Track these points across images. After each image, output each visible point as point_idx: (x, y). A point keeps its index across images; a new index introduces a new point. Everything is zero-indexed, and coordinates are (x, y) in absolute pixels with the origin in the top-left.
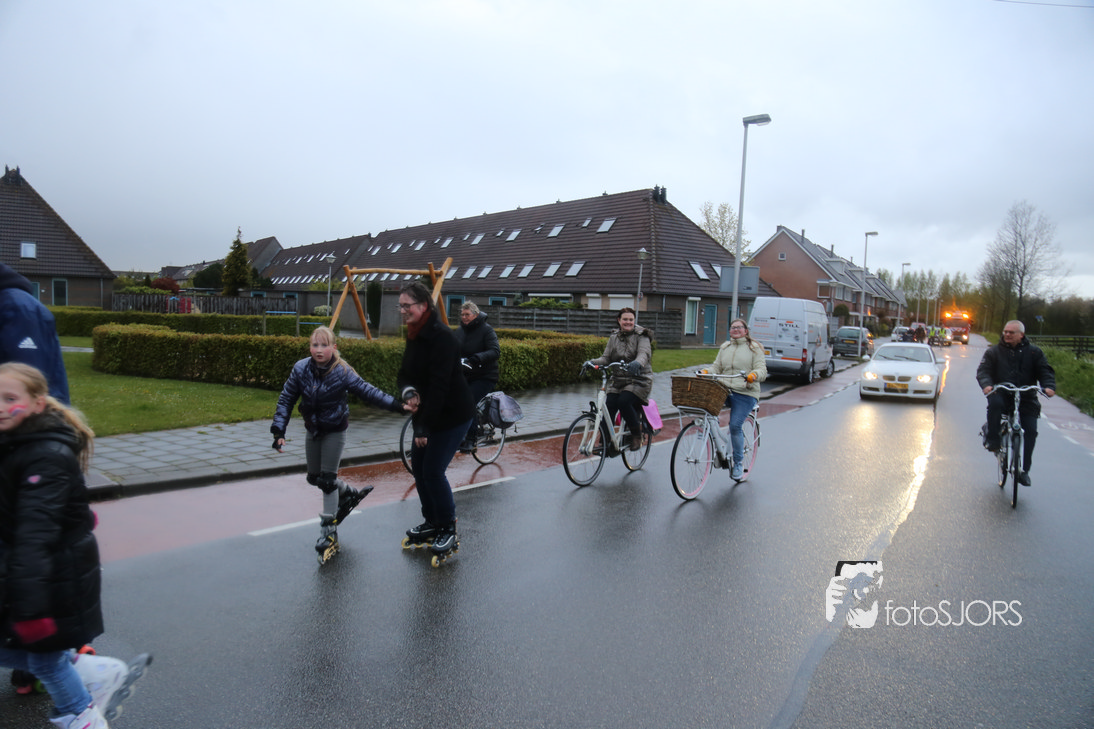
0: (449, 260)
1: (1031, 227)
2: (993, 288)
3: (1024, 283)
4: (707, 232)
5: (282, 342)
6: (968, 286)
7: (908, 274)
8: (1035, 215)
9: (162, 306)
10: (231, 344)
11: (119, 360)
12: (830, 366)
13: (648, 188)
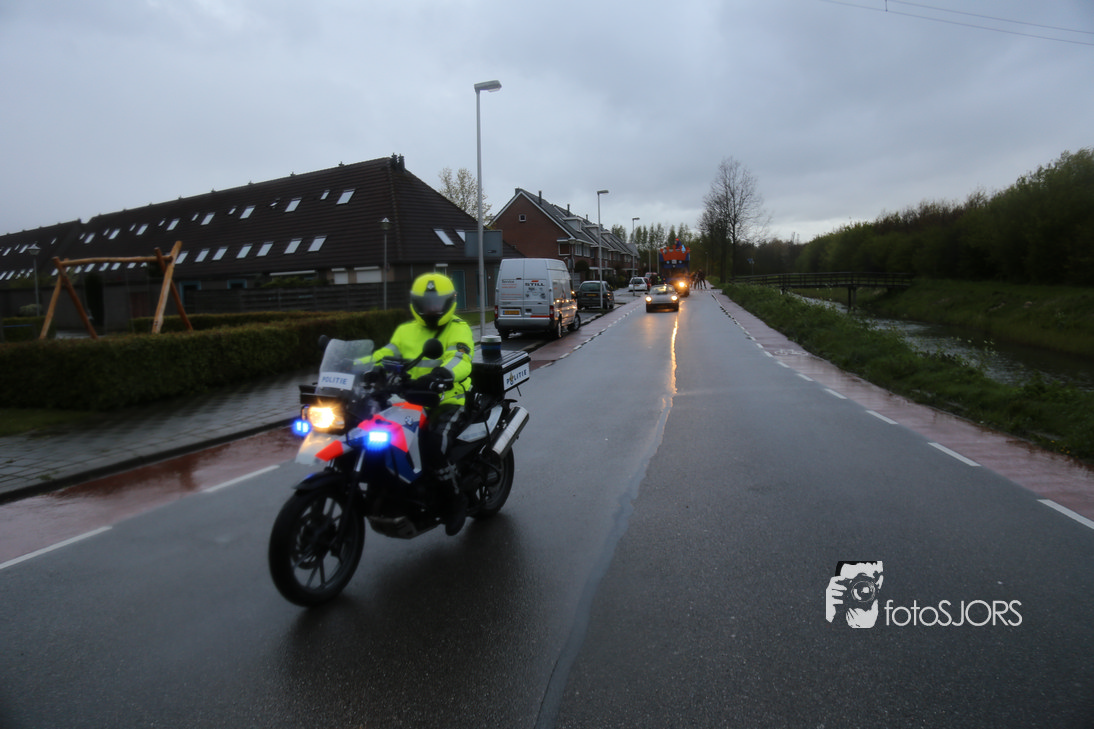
0: (178, 245)
1: (739, 179)
3: (736, 230)
4: (448, 197)
8: (740, 168)
12: (576, 319)
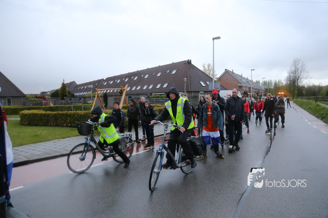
0: (127, 85)
1: (300, 65)
2: (290, 84)
3: (298, 82)
4: (204, 72)
5: (77, 113)
6: (282, 83)
7: (265, 81)
8: (300, 61)
9: (41, 104)
10: (62, 114)
11: (28, 121)
13: (186, 60)
